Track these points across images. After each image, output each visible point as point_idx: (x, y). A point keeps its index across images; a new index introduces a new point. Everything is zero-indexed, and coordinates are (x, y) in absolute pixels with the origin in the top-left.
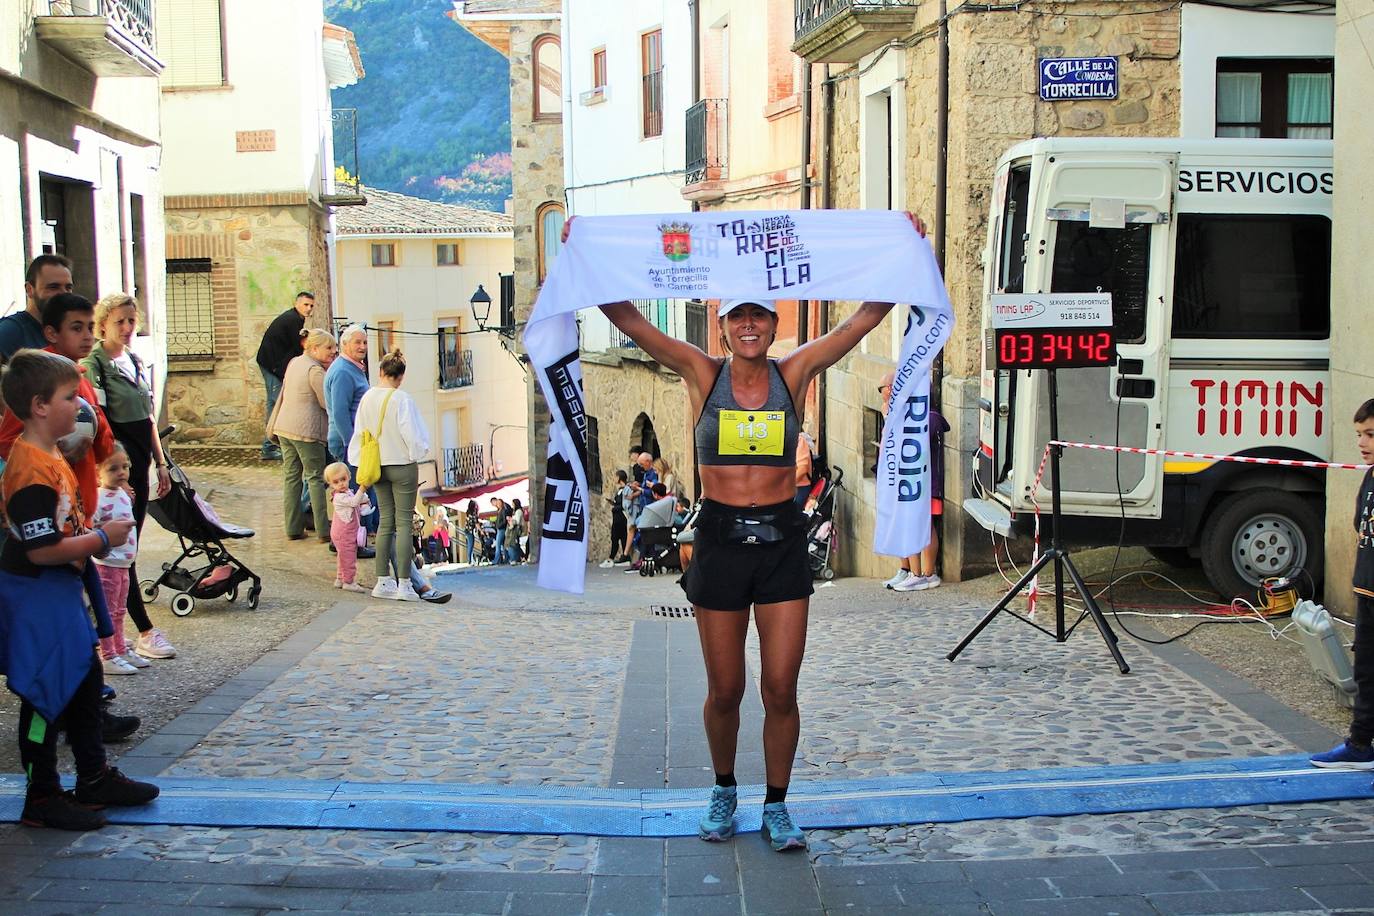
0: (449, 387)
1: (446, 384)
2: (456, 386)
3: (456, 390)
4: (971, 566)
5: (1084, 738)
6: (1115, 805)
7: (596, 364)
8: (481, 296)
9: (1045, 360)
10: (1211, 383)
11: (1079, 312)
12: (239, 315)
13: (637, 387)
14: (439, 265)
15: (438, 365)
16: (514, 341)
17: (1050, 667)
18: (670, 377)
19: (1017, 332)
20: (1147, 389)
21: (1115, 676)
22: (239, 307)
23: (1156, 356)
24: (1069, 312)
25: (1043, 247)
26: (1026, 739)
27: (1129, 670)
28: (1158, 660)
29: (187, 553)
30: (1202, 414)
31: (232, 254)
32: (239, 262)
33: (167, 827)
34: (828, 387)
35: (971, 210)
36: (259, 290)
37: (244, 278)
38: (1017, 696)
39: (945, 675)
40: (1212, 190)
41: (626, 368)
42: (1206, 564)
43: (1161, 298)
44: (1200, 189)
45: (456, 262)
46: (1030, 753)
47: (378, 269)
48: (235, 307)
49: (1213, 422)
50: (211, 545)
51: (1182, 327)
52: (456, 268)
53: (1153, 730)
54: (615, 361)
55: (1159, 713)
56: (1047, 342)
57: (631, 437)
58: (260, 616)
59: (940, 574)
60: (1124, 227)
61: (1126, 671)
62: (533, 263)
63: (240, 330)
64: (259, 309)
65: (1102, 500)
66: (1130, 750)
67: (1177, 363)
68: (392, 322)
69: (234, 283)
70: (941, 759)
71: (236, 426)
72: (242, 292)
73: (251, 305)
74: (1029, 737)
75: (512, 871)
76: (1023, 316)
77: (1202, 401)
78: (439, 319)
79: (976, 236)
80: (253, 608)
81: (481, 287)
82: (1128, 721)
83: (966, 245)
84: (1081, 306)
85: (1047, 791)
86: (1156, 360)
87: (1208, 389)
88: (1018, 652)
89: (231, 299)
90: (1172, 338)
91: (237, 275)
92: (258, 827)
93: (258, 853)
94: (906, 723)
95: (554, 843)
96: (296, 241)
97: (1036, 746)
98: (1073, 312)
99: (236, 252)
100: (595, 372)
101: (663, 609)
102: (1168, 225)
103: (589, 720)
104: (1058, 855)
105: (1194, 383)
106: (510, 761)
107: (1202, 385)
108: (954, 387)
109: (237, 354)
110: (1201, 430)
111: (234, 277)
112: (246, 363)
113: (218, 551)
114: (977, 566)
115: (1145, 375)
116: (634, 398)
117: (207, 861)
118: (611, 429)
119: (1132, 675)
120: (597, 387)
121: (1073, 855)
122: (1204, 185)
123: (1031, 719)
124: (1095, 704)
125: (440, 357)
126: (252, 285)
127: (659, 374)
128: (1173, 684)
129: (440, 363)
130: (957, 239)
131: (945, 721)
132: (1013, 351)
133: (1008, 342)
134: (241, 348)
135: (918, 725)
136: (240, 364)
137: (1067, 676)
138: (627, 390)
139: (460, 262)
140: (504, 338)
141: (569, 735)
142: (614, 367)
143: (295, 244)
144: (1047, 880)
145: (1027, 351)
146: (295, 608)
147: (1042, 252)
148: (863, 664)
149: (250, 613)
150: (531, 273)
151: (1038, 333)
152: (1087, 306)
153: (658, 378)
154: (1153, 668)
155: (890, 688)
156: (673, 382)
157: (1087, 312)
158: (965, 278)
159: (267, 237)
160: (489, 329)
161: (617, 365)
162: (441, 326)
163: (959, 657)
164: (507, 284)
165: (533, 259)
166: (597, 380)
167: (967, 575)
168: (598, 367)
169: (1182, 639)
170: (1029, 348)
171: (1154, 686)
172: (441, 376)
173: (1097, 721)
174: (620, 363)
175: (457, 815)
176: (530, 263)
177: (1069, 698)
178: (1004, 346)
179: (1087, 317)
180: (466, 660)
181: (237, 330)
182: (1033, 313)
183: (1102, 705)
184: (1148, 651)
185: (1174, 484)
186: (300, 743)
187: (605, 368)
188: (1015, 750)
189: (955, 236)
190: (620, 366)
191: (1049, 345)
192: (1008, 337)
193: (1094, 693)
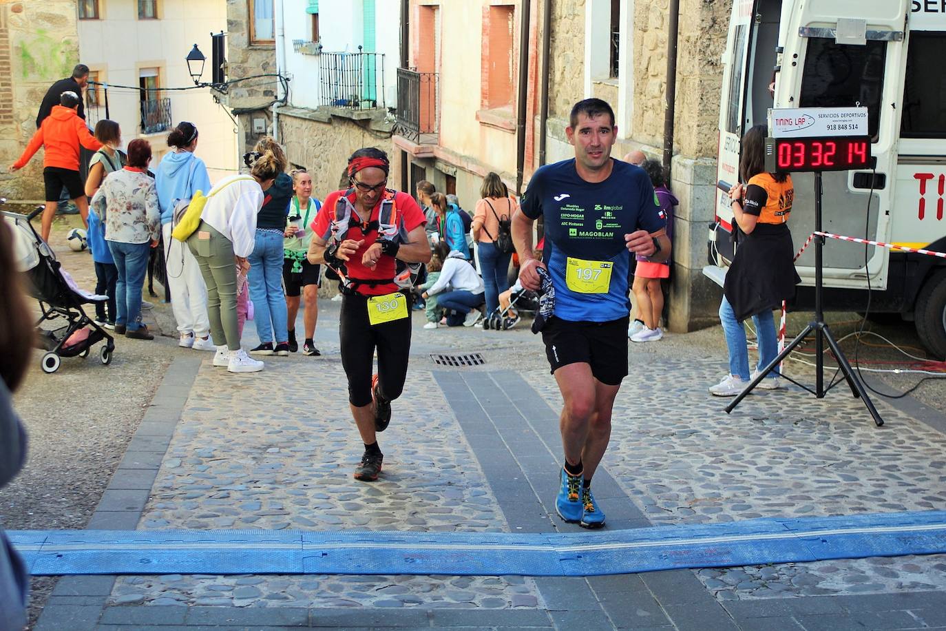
0: (150, 132)
1: (147, 129)
2: (156, 131)
3: (156, 134)
4: (696, 319)
5: (874, 485)
6: (932, 548)
7: (305, 119)
8: (196, 55)
9: (814, 164)
10: (931, 176)
11: (841, 124)
12: (13, 82)
13: (346, 141)
14: (140, 19)
15: (140, 112)
16: (227, 96)
17: (815, 420)
18: (378, 134)
19: (792, 141)
20: (880, 181)
21: (873, 429)
22: (12, 74)
23: (888, 154)
24: (833, 124)
25: (796, 60)
26: (829, 487)
27: (883, 423)
28: (901, 414)
29: (46, 316)
30: (922, 202)
31: (6, 26)
32: (12, 34)
33: (179, 577)
34: (547, 155)
35: (705, 13)
36: (32, 59)
37: (17, 48)
38: (802, 447)
39: (729, 426)
40: (936, 11)
41: (336, 124)
42: (920, 327)
43: (893, 105)
44: (926, 10)
45: (155, 17)
46: (838, 500)
47: (84, 23)
48: (9, 74)
49: (931, 209)
50: (72, 310)
51: (909, 129)
52: (154, 22)
53: (928, 479)
54: (325, 118)
55: (926, 463)
56: (816, 149)
57: (340, 186)
58: (115, 371)
59: (666, 325)
60: (865, 44)
61: (880, 424)
62: (245, 26)
63: (14, 96)
64: (32, 77)
65: (837, 274)
66: (918, 497)
67: (904, 159)
68: (97, 72)
69: (8, 52)
70: (768, 505)
71: (11, 182)
72: (15, 60)
73: (24, 73)
74: (830, 485)
75: (481, 608)
76: (797, 127)
77: (923, 191)
78: (140, 69)
79: (707, 36)
80: (107, 364)
81: (196, 46)
82: (903, 471)
83: (699, 43)
84: (843, 119)
85: (875, 536)
86: (888, 157)
87: (928, 181)
88: (779, 405)
89: (5, 67)
90: (901, 137)
91: (10, 44)
92: (255, 574)
93: (270, 597)
94: (722, 472)
95: (499, 582)
96: (65, 14)
97: (839, 493)
98: (837, 124)
99: (9, 24)
100: (304, 127)
101: (441, 357)
102: (901, 43)
103: (457, 469)
104: (906, 591)
105: (917, 176)
106: (418, 509)
107: (923, 178)
108: (684, 166)
109: (11, 117)
110: (921, 216)
111: (8, 47)
112: (19, 126)
113: (78, 315)
114: (702, 319)
115: (878, 170)
116: (344, 151)
117: (233, 606)
118: (320, 178)
119: (886, 428)
120: (305, 140)
121: (917, 590)
122: (930, 7)
123: (823, 468)
124: (868, 455)
125: (142, 105)
126: (25, 55)
127: (368, 131)
128: (924, 437)
129: (142, 109)
130: (689, 37)
131: (752, 470)
132: (789, 158)
133: (785, 149)
134: (15, 111)
135: (732, 474)
136: (14, 126)
137: (832, 427)
138: (336, 145)
139: (159, 17)
140: (218, 94)
141: (450, 484)
142: (324, 123)
143: (63, 17)
144: (909, 612)
145: (799, 157)
146: (141, 363)
147: (794, 64)
148: (654, 415)
149: (106, 368)
150: (242, 35)
151: (808, 141)
152: (848, 118)
153: (367, 134)
154: (900, 421)
155: (690, 438)
156: (381, 138)
157: (848, 123)
158: (697, 72)
159: (38, 11)
160: (204, 85)
161: (327, 121)
162: (142, 76)
163: (733, 410)
164: (218, 42)
165: (244, 21)
166: (306, 133)
167: (693, 328)
168: (307, 122)
169: (912, 394)
170: (801, 155)
171: (910, 438)
172: (142, 122)
173: (879, 473)
174: (330, 119)
175: (413, 561)
176: (242, 24)
177: (844, 449)
178: (781, 152)
179: (848, 127)
180: (318, 413)
181: (11, 95)
182: (805, 124)
183: (874, 455)
184: (889, 405)
185: (899, 260)
186: (235, 495)
187: (314, 124)
188: (825, 497)
189: (688, 35)
190: (329, 122)
191: (817, 152)
192: (785, 145)
193: (862, 444)
